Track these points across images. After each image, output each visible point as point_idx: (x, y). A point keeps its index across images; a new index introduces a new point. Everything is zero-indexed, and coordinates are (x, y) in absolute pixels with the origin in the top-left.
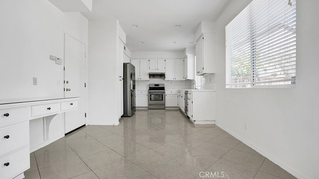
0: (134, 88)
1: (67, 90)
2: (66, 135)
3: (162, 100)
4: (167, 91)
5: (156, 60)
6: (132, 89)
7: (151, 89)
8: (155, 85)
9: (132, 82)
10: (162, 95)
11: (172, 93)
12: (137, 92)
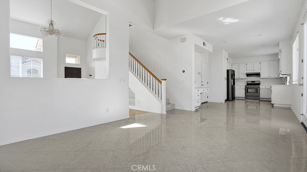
0: (234, 84)
1: (202, 85)
2: (202, 103)
3: (257, 93)
4: (261, 86)
5: (253, 63)
6: (232, 84)
7: (248, 84)
8: (252, 82)
9: (232, 80)
10: (257, 89)
11: (265, 88)
12: (236, 87)
